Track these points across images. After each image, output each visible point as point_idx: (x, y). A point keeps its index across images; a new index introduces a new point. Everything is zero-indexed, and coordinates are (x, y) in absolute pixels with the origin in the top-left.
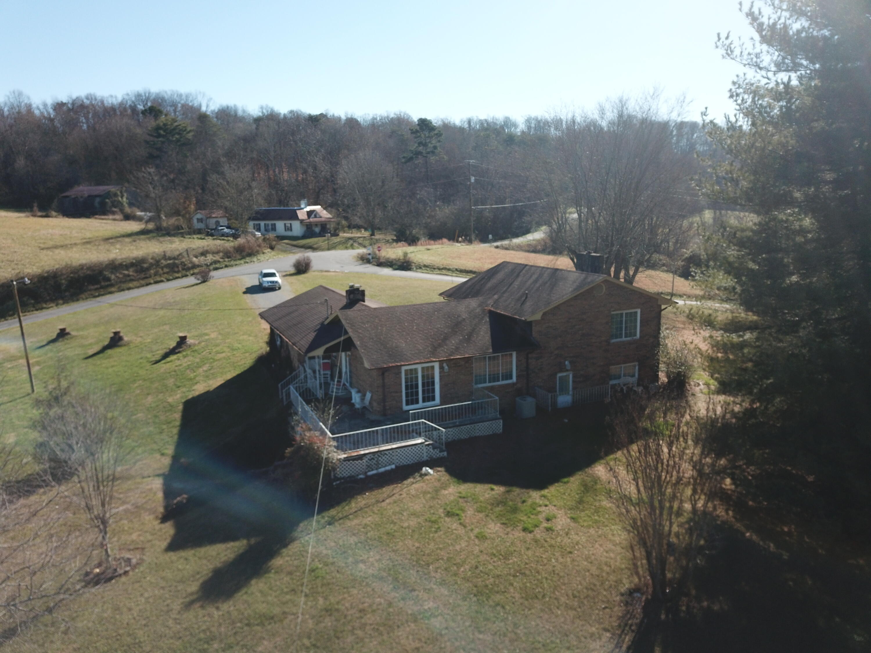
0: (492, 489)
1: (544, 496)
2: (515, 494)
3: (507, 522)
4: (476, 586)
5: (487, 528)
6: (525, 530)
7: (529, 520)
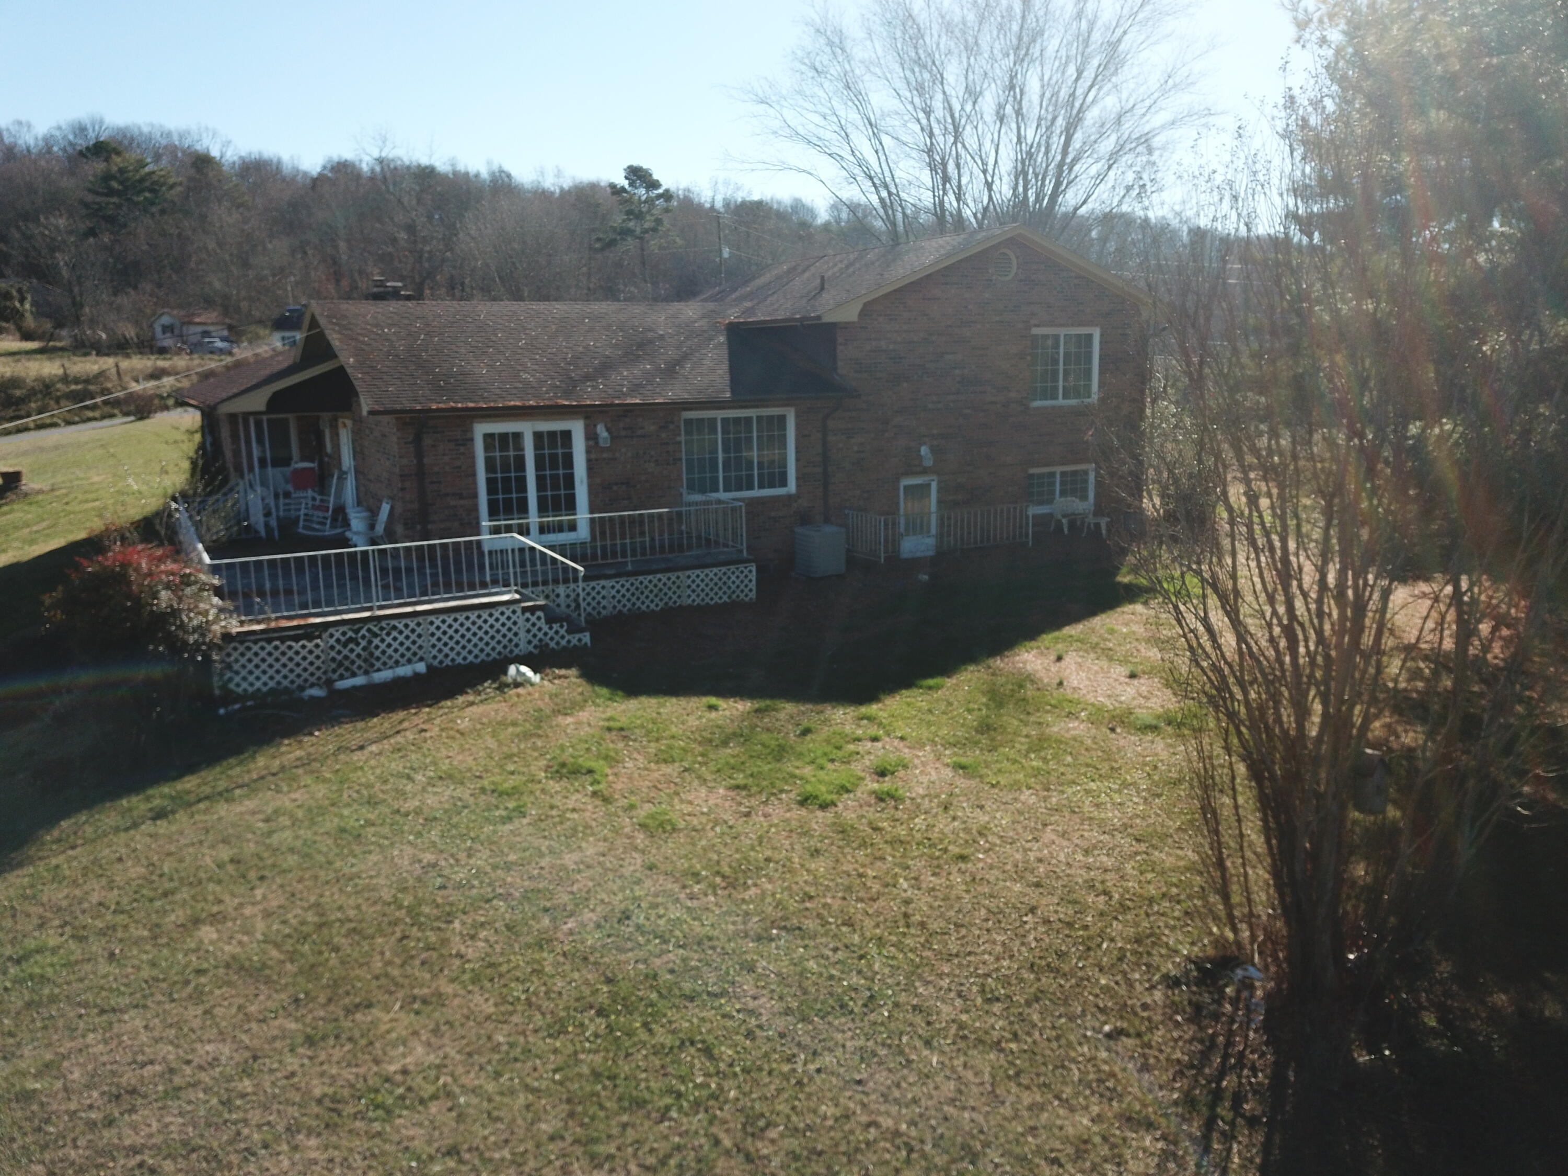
0: (712, 708)
1: (870, 718)
2: (782, 715)
3: (750, 781)
4: (609, 981)
5: (682, 801)
6: (804, 801)
7: (821, 774)
